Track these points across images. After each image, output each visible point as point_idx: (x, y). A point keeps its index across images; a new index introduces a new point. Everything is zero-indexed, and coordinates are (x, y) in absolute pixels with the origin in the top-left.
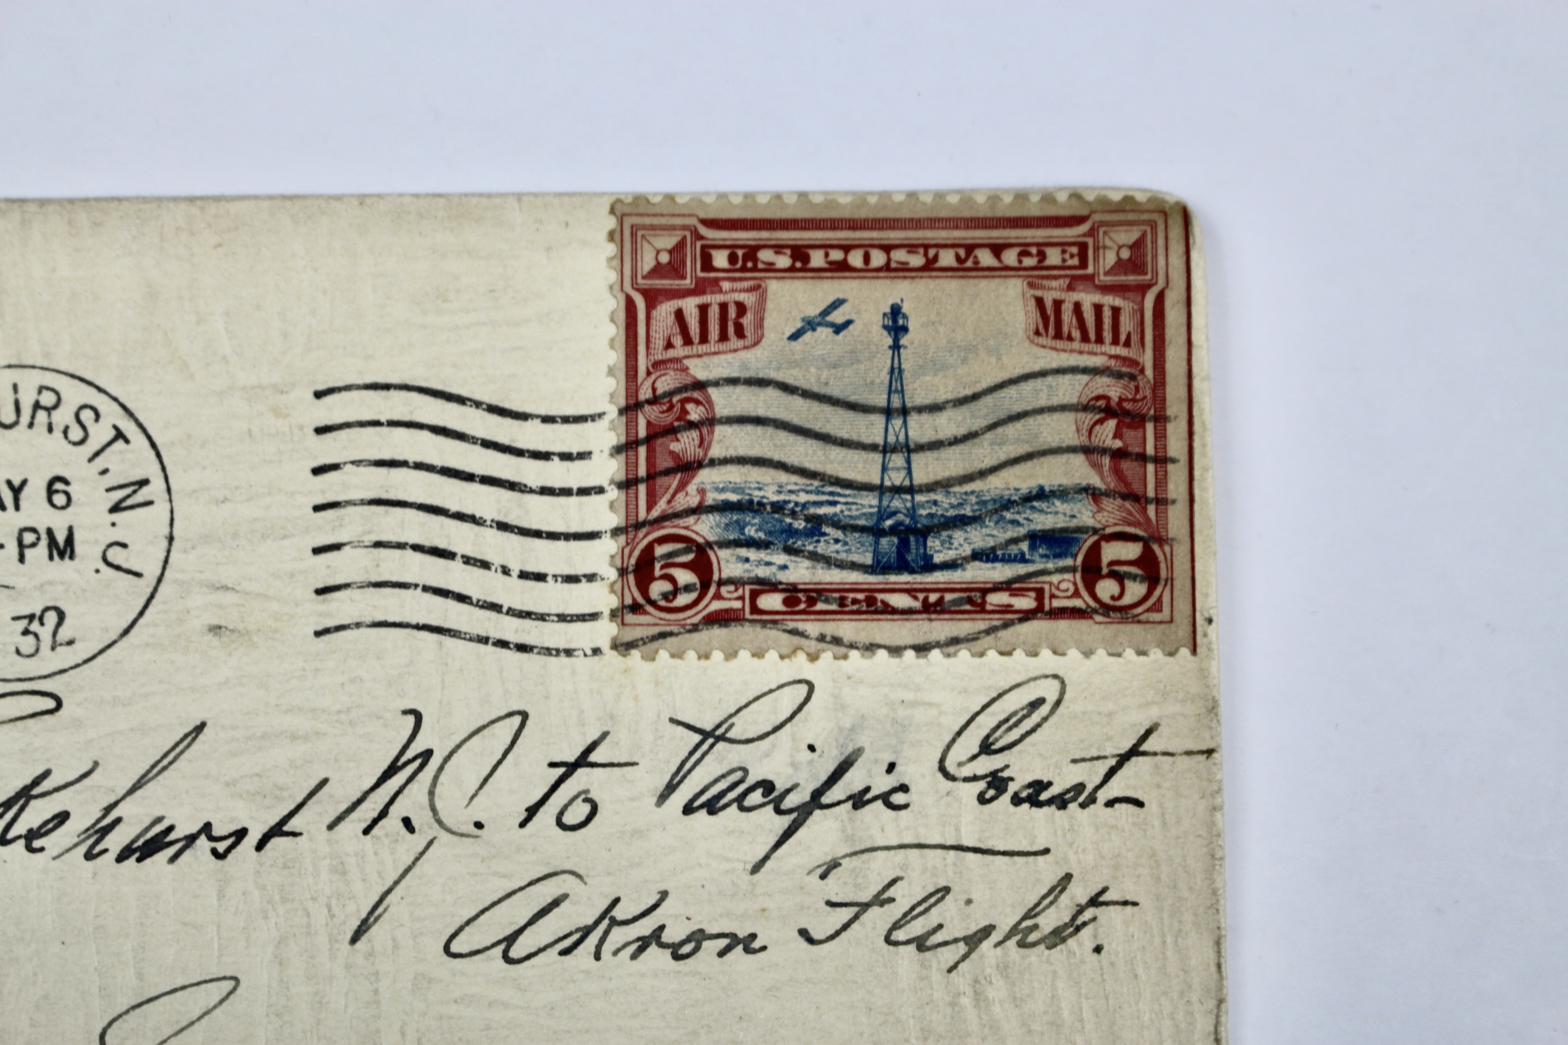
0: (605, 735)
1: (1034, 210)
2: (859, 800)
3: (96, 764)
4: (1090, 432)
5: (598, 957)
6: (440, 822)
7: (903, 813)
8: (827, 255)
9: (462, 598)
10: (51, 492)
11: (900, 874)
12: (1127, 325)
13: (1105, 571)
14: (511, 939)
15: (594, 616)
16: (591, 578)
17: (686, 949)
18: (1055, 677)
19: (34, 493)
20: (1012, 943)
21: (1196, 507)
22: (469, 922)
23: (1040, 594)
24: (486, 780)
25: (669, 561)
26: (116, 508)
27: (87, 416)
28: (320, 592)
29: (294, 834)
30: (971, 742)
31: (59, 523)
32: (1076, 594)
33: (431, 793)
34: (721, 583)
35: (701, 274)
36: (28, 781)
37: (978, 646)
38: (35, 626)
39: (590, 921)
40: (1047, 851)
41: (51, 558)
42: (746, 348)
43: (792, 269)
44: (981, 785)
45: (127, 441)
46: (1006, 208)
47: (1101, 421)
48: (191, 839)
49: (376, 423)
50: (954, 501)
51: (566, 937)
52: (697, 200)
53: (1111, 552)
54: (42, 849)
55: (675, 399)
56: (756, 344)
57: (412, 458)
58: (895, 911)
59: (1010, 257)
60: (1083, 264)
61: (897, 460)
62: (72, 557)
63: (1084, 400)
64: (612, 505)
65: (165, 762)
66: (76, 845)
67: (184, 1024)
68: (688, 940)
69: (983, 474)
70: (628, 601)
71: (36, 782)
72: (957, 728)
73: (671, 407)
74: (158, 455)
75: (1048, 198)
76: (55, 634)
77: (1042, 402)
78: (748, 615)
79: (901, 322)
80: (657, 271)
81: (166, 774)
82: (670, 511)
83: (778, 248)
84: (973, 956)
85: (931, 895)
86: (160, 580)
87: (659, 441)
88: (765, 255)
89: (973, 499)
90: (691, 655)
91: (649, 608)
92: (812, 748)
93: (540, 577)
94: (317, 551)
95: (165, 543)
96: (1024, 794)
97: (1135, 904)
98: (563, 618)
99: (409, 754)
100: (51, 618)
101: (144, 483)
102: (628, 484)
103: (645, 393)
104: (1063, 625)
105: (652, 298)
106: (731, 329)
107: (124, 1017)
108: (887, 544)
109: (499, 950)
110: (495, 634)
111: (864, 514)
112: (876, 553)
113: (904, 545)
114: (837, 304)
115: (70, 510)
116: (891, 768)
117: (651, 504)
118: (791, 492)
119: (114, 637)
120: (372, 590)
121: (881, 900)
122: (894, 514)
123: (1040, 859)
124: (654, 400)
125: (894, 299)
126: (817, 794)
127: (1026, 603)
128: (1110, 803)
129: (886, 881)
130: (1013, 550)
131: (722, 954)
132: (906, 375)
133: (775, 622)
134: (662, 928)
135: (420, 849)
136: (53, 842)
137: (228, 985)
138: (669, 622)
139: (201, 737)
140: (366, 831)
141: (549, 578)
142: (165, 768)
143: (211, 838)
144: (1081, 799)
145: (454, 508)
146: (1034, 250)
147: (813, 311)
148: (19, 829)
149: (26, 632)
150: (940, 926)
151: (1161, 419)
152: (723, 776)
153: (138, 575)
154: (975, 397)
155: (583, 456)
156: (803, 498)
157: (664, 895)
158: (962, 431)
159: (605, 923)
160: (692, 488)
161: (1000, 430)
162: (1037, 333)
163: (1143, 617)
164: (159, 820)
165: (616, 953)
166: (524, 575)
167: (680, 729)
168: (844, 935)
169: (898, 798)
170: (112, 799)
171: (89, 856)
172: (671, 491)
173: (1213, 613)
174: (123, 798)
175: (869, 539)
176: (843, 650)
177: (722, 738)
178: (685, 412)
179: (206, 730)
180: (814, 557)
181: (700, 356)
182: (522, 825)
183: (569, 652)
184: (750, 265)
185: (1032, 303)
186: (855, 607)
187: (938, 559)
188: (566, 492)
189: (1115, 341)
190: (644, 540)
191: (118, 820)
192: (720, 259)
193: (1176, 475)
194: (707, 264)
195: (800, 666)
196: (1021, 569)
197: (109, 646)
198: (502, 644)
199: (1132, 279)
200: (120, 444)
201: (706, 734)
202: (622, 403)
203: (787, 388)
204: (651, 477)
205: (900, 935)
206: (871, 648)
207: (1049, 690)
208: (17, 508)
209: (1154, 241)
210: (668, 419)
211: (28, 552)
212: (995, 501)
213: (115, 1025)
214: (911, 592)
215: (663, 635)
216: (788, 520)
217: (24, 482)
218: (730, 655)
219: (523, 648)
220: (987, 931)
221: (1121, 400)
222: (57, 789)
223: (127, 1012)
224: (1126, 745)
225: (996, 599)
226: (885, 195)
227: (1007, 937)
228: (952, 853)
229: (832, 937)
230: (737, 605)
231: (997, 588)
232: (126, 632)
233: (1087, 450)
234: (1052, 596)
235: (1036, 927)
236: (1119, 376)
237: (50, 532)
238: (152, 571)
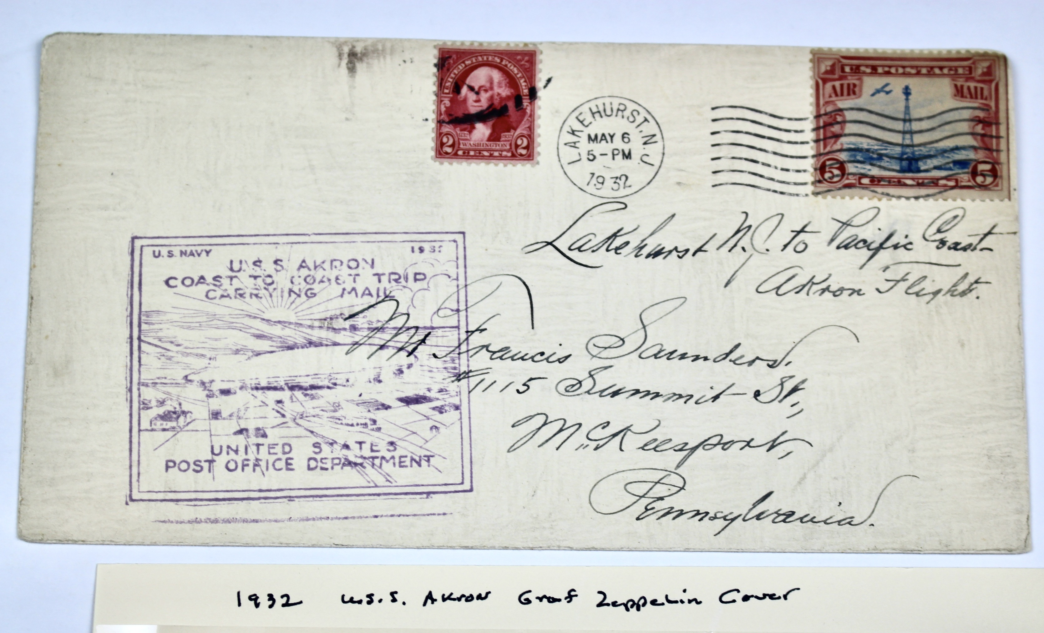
0: (809, 223)
1: (954, 55)
2: (896, 247)
3: (639, 226)
4: (973, 127)
5: (808, 294)
6: (754, 249)
7: (911, 252)
8: (883, 69)
9: (761, 176)
10: (623, 137)
11: (910, 271)
12: (986, 93)
13: (979, 173)
14: (778, 288)
15: (805, 184)
16: (805, 171)
17: (838, 293)
18: (962, 208)
19: (618, 138)
20: (948, 295)
21: (1011, 152)
22: (764, 282)
23: (957, 181)
24: (770, 235)
25: (831, 167)
26: (645, 143)
27: (635, 113)
28: (715, 172)
29: (705, 251)
30: (934, 229)
31: (626, 148)
32: (969, 181)
33: (751, 239)
34: (849, 174)
35: (841, 74)
36: (616, 231)
37: (936, 197)
38: (618, 181)
39: (805, 282)
40: (959, 265)
41: (623, 158)
42: (856, 98)
43: (871, 73)
44: (937, 243)
45: (648, 122)
46: (944, 54)
47: (977, 125)
48: (670, 252)
49: (732, 119)
50: (928, 150)
51: (797, 287)
52: (839, 50)
53: (981, 167)
54: (620, 253)
55: (833, 114)
56: (860, 96)
57: (744, 130)
58: (907, 284)
59: (946, 71)
60: (971, 72)
61: (908, 136)
62: (630, 158)
63: (971, 117)
64: (812, 148)
65: (662, 226)
66: (632, 252)
67: (668, 312)
68: (838, 290)
69: (937, 141)
70: (817, 179)
71: (619, 231)
72: (928, 224)
73: (831, 117)
74: (659, 127)
75: (958, 52)
76: (625, 183)
77: (957, 118)
78: (858, 185)
79: (909, 91)
80: (827, 72)
81: (662, 230)
82: (831, 150)
83: (867, 66)
84: (936, 298)
85: (921, 278)
86: (660, 167)
87: (828, 128)
88: (863, 69)
89: (934, 149)
90: (838, 198)
91: (825, 182)
92: (880, 229)
93: (787, 170)
94: (713, 159)
95: (661, 155)
96: (952, 246)
97: (990, 283)
98: (795, 184)
99: (744, 226)
100: (623, 178)
101: (654, 135)
102: (817, 141)
103: (822, 112)
104: (965, 191)
105: (825, 81)
106: (851, 92)
107: (649, 309)
108: (905, 163)
109: (775, 291)
110: (773, 188)
111: (897, 154)
112: (901, 167)
113: (910, 164)
114: (887, 85)
115: (630, 143)
116: (906, 237)
117: (825, 147)
118: (872, 145)
119: (644, 185)
120: (731, 172)
121: (903, 280)
122: (906, 153)
123: (958, 268)
124: (826, 114)
125: (907, 84)
126: (882, 244)
127: (952, 183)
128: (981, 250)
129: (905, 273)
130: (948, 166)
131: (850, 295)
132: (911, 109)
133: (867, 188)
134: (829, 286)
135: (748, 257)
136: (623, 251)
137: (683, 300)
138: (831, 187)
139: (674, 218)
140: (730, 251)
141: (791, 171)
142: (662, 228)
143: (677, 252)
144: (972, 248)
145: (758, 147)
146: (953, 69)
147: (879, 87)
148: (613, 246)
149: (615, 183)
150: (923, 289)
151: (998, 124)
152: (850, 237)
153: (652, 165)
154: (934, 116)
155: (802, 131)
156: (876, 147)
157: (830, 275)
158: (929, 127)
159: (810, 284)
160: (839, 143)
161: (943, 128)
162: (955, 96)
163: (992, 188)
164: (659, 245)
165: (814, 293)
166: (782, 169)
167: (835, 222)
168: (891, 291)
169: (909, 247)
170: (644, 238)
171: (636, 256)
172: (831, 144)
173: (1016, 187)
174: (648, 237)
175: (898, 161)
176: (889, 198)
177: (849, 225)
178: (835, 119)
179: (676, 216)
180: (880, 167)
181: (841, 100)
182: (782, 250)
183: (797, 195)
184: (857, 71)
185: (953, 86)
186: (894, 184)
187: (922, 168)
188: (796, 143)
189: (982, 98)
190: (823, 159)
191: (646, 245)
192: (847, 69)
193: (1003, 142)
194: (843, 70)
195: (875, 202)
196: (950, 173)
197: (643, 188)
198: (775, 191)
199: (987, 78)
200: (646, 123)
201: (844, 224)
202: (815, 114)
203: (871, 112)
204: (825, 139)
205: (910, 291)
206: (899, 197)
207: (960, 212)
208: (612, 142)
209: (995, 66)
210: (830, 120)
211: (616, 157)
212: (941, 150)
213: (645, 312)
214: (913, 179)
215: (829, 191)
216: (871, 154)
217: (614, 134)
218: (852, 198)
219: (782, 193)
220: (939, 291)
221: (984, 117)
222: (625, 234)
223: (649, 307)
224: (986, 231)
225: (942, 182)
226: (903, 51)
227: (947, 293)
228: (928, 265)
229: (887, 291)
230: (854, 181)
231: (942, 178)
232: (649, 183)
233: (973, 134)
234: (961, 182)
235: (956, 290)
236: (983, 110)
237: (623, 151)
238: (657, 164)
